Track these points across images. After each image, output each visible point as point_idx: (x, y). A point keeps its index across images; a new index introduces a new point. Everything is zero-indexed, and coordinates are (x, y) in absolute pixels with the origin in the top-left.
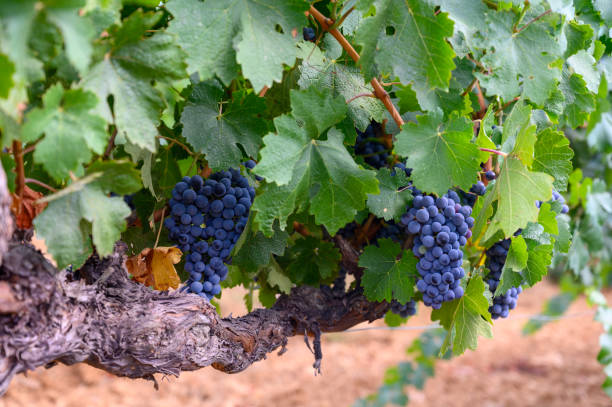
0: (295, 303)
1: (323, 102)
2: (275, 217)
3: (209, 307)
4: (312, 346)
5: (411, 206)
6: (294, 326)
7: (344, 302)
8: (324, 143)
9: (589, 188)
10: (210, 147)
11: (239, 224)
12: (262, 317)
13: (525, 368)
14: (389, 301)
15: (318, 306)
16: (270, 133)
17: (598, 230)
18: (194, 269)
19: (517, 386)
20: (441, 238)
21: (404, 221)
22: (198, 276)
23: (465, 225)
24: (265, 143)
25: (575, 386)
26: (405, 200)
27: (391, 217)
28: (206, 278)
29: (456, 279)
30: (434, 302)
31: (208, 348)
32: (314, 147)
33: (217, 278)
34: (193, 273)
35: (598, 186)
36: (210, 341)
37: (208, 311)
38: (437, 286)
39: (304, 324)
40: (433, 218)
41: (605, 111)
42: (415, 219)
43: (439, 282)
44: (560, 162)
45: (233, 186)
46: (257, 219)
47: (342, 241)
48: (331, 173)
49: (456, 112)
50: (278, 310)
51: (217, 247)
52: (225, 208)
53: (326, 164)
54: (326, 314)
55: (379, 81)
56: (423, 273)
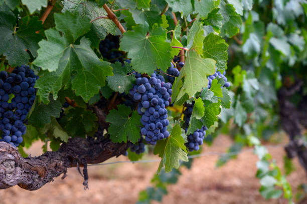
0: (71, 148)
1: (75, 21)
2: (50, 92)
3: (13, 149)
4: (82, 173)
5: (135, 84)
6: (71, 161)
7: (101, 146)
8: (78, 46)
9: (244, 76)
10: (9, 52)
11: (31, 99)
12: (50, 156)
13: (220, 188)
14: (126, 142)
15: (85, 149)
16: (43, 40)
17: (251, 100)
18: (5, 128)
19: (216, 198)
20: (153, 101)
21: (131, 93)
22: (8, 132)
23: (168, 94)
24: (40, 46)
25: (248, 196)
26: (131, 80)
27: (124, 91)
28: (13, 133)
29: (164, 126)
30: (151, 141)
31: (14, 174)
32: (72, 49)
33: (19, 133)
34: (5, 130)
35: (250, 74)
36: (15, 170)
37: (13, 152)
38: (153, 131)
39: (77, 160)
40: (148, 90)
41: (252, 32)
42: (137, 92)
43: (154, 128)
44: (220, 53)
45: (26, 76)
46: (38, 93)
47: (98, 110)
48: (83, 64)
49: (156, 24)
50: (60, 152)
51: (18, 114)
52: (22, 90)
53: (80, 59)
54: (90, 153)
55: (111, 9)
56: (144, 124)
